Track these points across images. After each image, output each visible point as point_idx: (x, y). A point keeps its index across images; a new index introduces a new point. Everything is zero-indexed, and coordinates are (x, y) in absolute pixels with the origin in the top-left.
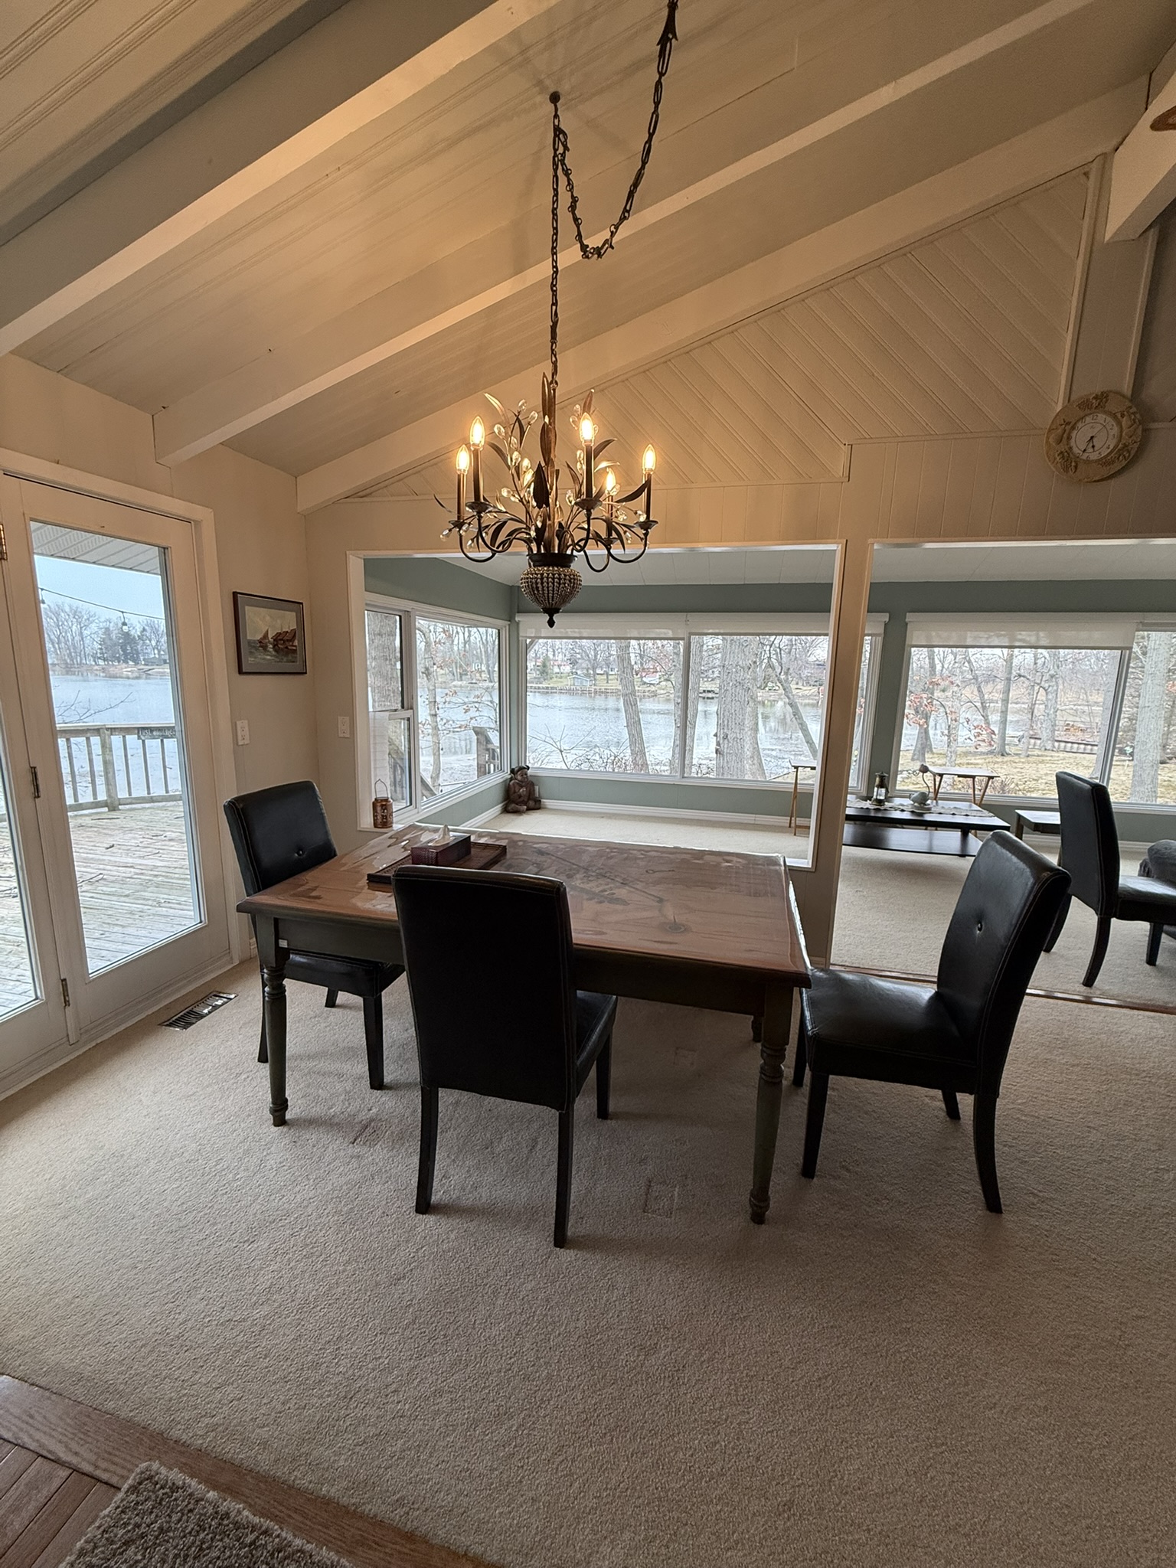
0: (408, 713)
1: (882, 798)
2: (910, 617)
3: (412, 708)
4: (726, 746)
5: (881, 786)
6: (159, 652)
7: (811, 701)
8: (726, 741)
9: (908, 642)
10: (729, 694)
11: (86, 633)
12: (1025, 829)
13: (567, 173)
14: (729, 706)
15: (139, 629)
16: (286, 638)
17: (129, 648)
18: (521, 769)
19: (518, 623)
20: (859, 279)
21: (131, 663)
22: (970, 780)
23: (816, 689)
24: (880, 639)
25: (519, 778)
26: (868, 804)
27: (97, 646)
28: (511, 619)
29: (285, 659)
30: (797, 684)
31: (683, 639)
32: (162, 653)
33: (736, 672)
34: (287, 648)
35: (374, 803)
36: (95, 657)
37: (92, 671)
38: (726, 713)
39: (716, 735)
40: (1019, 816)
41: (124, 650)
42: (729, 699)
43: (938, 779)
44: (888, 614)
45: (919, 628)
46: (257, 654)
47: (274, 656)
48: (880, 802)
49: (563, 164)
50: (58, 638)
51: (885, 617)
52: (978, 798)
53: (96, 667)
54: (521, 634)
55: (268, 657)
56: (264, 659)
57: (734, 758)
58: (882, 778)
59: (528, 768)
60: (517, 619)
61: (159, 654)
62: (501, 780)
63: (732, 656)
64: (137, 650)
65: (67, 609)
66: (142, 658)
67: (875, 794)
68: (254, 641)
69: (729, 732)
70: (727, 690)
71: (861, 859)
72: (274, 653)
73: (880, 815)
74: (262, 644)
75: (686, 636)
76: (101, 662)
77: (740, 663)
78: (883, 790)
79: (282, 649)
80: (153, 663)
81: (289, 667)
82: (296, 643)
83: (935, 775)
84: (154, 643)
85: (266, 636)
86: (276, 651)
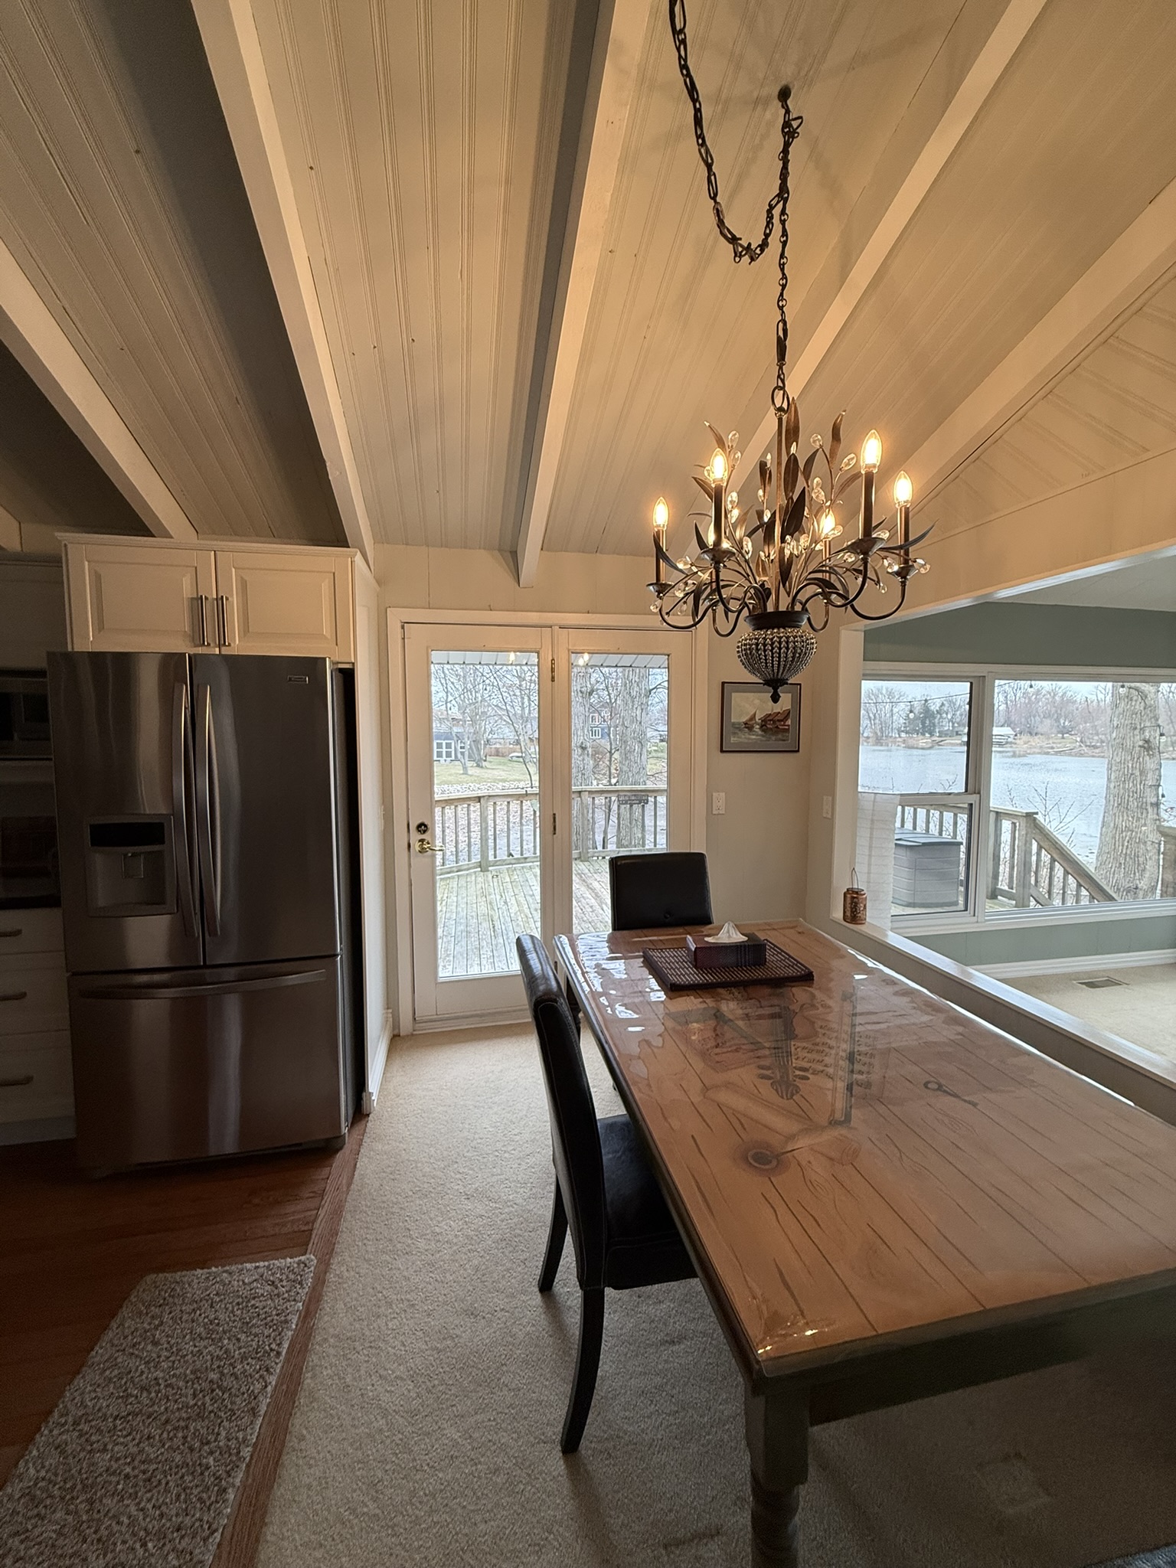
0: (973, 799)
3: (979, 793)
6: (953, 724)
11: (895, 710)
15: (938, 703)
16: (777, 718)
17: (927, 722)
21: (927, 735)
27: (902, 721)
29: (773, 738)
32: (956, 725)
34: (777, 727)
35: (845, 894)
36: (900, 731)
37: (895, 742)
41: (923, 723)
46: (740, 734)
47: (763, 736)
50: (875, 716)
53: (899, 739)
55: (755, 737)
56: (749, 739)
61: (953, 727)
64: (934, 724)
65: (884, 692)
66: (937, 730)
68: (739, 724)
72: (760, 733)
74: (748, 726)
76: (903, 735)
79: (771, 729)
80: (946, 735)
81: (781, 746)
82: (789, 722)
84: (949, 717)
85: (753, 717)
86: (763, 731)
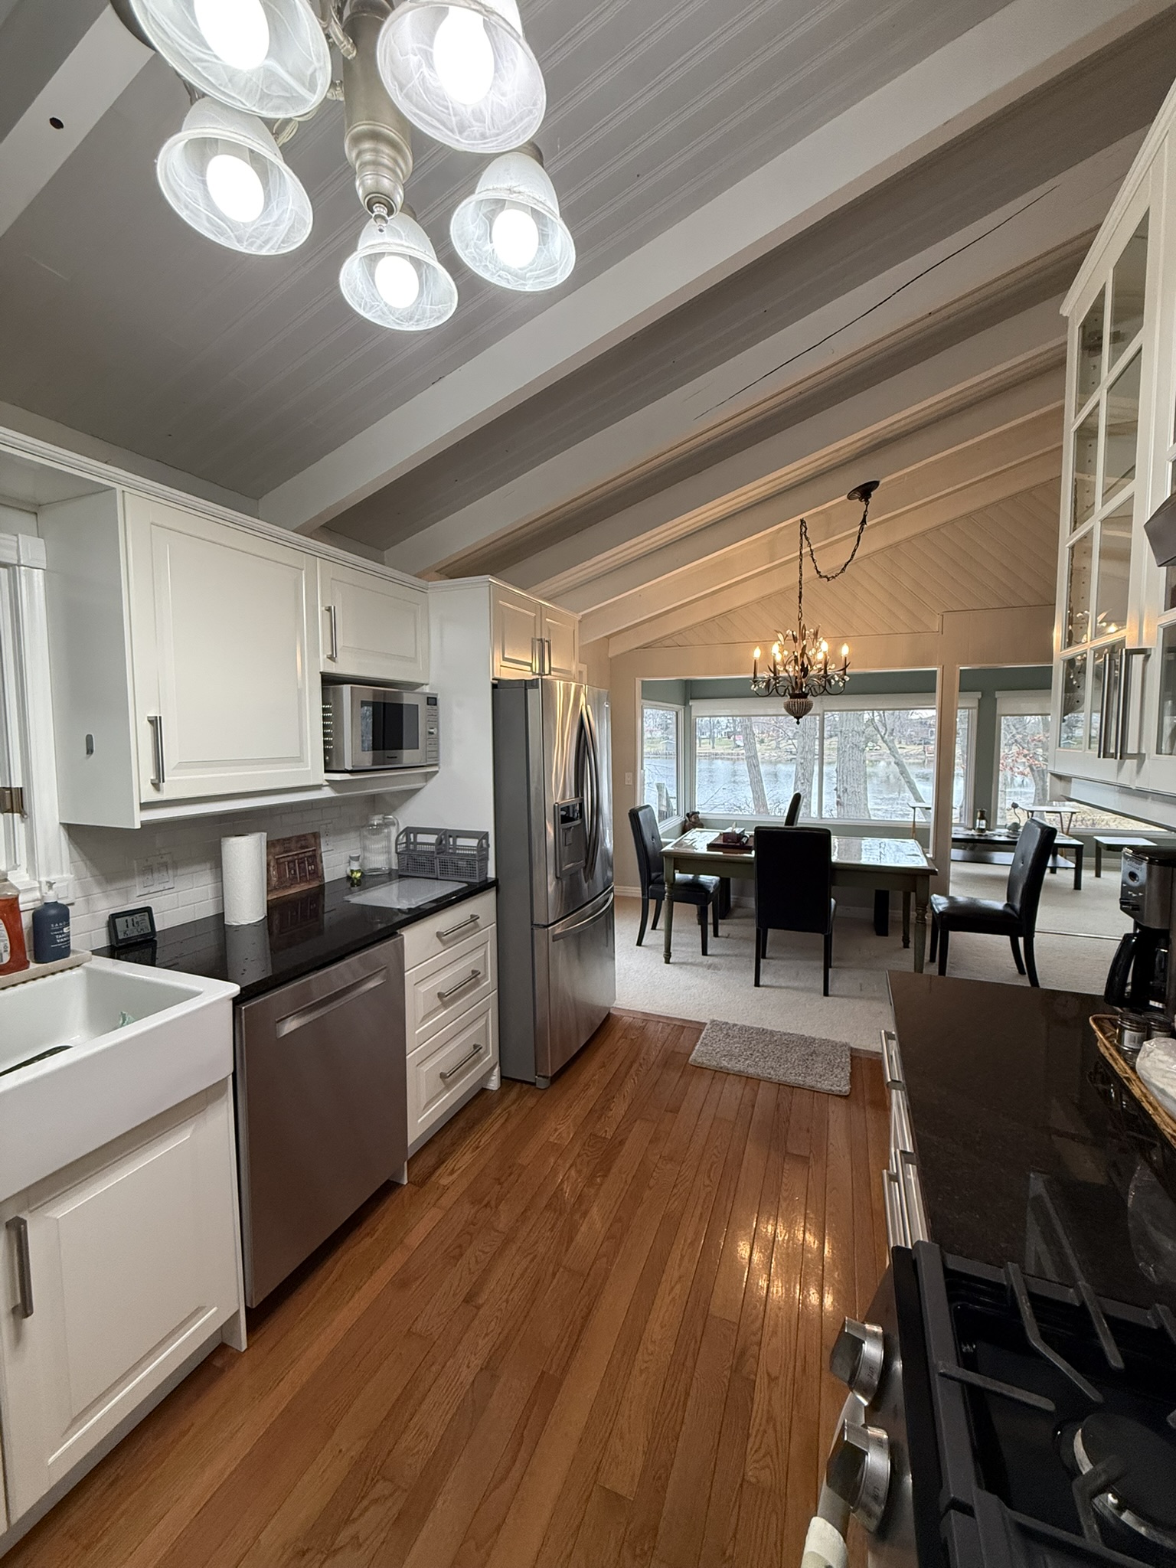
1: (984, 827)
2: (998, 694)
4: (846, 798)
5: (982, 818)
7: (917, 761)
8: (846, 795)
9: (998, 712)
10: (847, 755)
12: (1104, 851)
13: (807, 539)
14: (847, 765)
18: (694, 813)
19: (691, 707)
20: (941, 530)
22: (1058, 815)
23: (921, 747)
24: (975, 711)
25: (693, 820)
26: (973, 832)
28: (685, 703)
30: (900, 743)
31: (819, 715)
33: (853, 736)
38: (845, 771)
39: (836, 789)
40: (1097, 841)
42: (847, 759)
43: (1030, 814)
44: (980, 693)
45: (1006, 703)
48: (982, 830)
49: (805, 535)
51: (979, 695)
52: (1065, 830)
54: (693, 714)
57: (853, 808)
58: (982, 813)
59: (699, 813)
60: (690, 704)
62: (680, 822)
63: (848, 723)
67: (977, 824)
69: (848, 787)
70: (845, 751)
71: (970, 874)
73: (982, 838)
75: (821, 712)
77: (856, 729)
78: (984, 822)
83: (1028, 811)
